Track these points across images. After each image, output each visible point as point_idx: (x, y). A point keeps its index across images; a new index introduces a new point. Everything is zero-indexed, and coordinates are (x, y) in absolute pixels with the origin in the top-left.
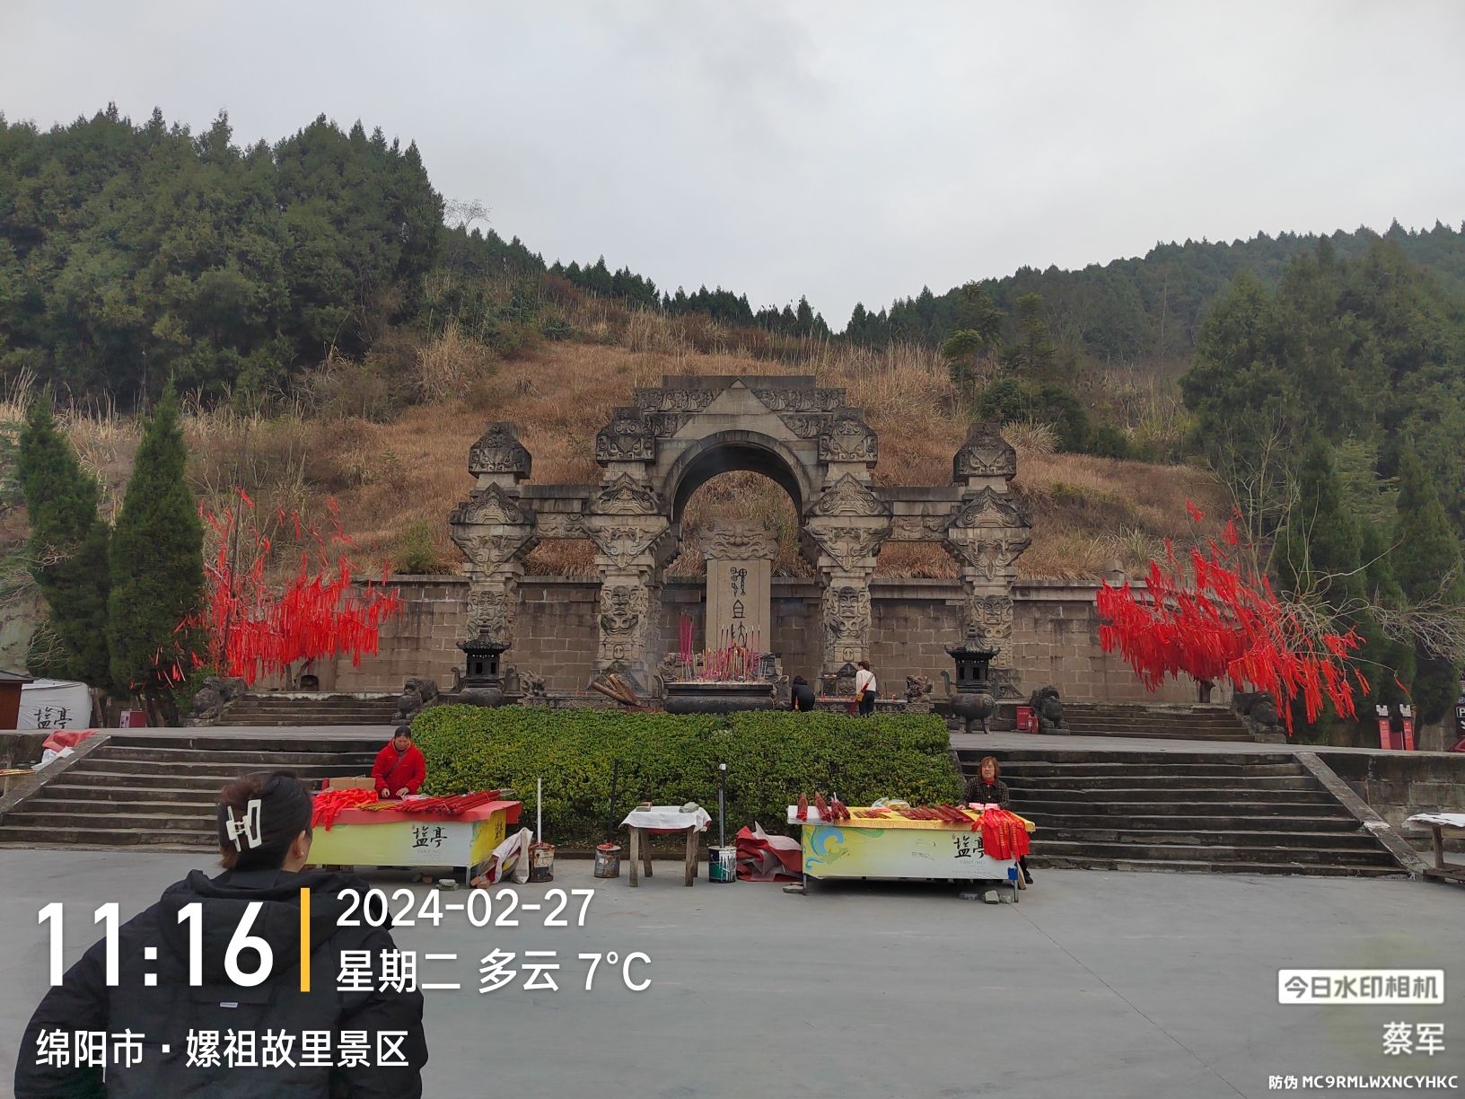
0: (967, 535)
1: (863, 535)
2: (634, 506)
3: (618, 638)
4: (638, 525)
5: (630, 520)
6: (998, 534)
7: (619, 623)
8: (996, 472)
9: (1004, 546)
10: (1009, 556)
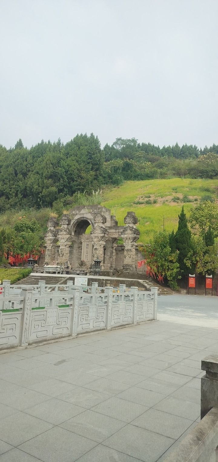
0: (124, 236)
1: (99, 237)
2: (65, 233)
3: (61, 258)
4: (65, 236)
5: (64, 235)
6: (130, 236)
7: (61, 255)
8: (131, 222)
9: (131, 238)
10: (132, 240)
